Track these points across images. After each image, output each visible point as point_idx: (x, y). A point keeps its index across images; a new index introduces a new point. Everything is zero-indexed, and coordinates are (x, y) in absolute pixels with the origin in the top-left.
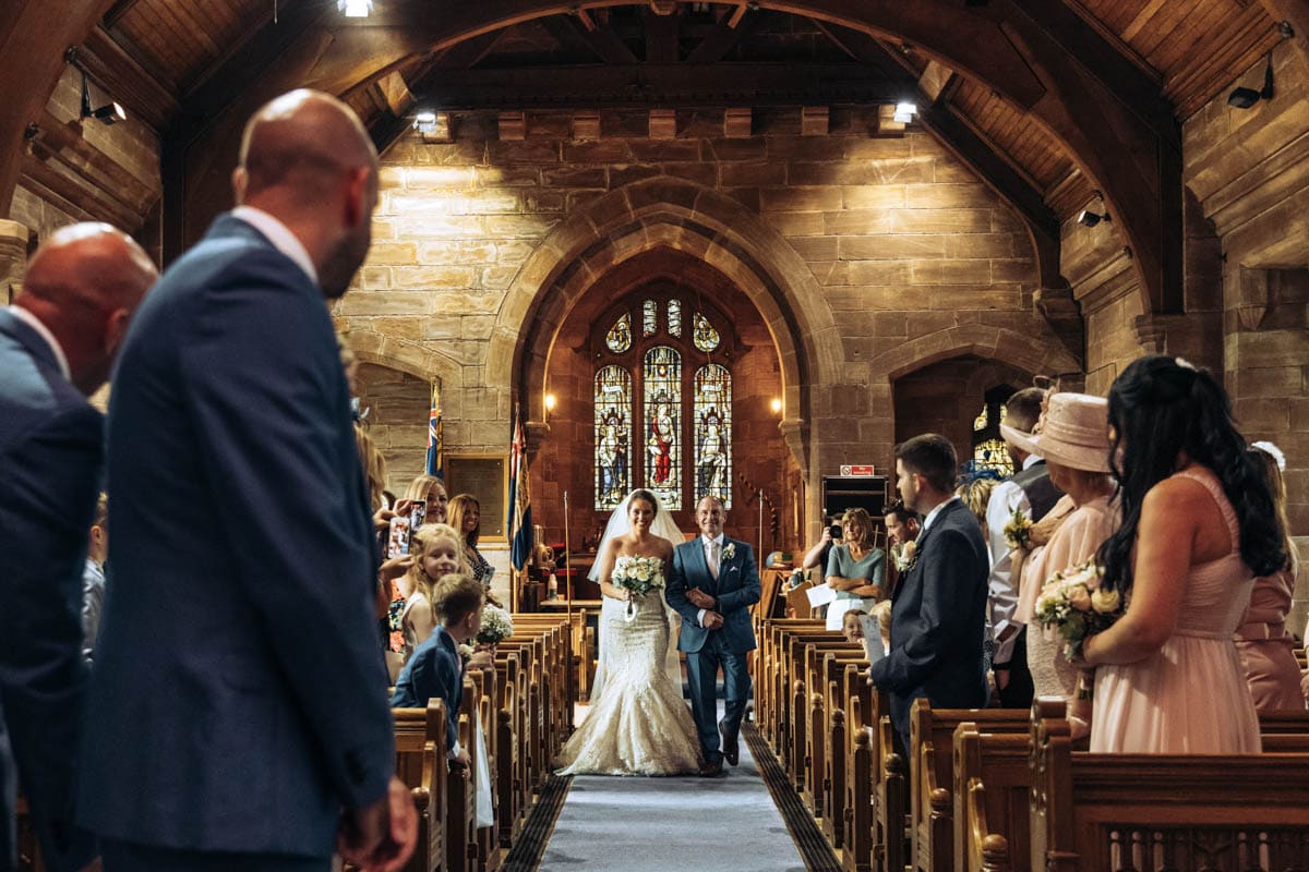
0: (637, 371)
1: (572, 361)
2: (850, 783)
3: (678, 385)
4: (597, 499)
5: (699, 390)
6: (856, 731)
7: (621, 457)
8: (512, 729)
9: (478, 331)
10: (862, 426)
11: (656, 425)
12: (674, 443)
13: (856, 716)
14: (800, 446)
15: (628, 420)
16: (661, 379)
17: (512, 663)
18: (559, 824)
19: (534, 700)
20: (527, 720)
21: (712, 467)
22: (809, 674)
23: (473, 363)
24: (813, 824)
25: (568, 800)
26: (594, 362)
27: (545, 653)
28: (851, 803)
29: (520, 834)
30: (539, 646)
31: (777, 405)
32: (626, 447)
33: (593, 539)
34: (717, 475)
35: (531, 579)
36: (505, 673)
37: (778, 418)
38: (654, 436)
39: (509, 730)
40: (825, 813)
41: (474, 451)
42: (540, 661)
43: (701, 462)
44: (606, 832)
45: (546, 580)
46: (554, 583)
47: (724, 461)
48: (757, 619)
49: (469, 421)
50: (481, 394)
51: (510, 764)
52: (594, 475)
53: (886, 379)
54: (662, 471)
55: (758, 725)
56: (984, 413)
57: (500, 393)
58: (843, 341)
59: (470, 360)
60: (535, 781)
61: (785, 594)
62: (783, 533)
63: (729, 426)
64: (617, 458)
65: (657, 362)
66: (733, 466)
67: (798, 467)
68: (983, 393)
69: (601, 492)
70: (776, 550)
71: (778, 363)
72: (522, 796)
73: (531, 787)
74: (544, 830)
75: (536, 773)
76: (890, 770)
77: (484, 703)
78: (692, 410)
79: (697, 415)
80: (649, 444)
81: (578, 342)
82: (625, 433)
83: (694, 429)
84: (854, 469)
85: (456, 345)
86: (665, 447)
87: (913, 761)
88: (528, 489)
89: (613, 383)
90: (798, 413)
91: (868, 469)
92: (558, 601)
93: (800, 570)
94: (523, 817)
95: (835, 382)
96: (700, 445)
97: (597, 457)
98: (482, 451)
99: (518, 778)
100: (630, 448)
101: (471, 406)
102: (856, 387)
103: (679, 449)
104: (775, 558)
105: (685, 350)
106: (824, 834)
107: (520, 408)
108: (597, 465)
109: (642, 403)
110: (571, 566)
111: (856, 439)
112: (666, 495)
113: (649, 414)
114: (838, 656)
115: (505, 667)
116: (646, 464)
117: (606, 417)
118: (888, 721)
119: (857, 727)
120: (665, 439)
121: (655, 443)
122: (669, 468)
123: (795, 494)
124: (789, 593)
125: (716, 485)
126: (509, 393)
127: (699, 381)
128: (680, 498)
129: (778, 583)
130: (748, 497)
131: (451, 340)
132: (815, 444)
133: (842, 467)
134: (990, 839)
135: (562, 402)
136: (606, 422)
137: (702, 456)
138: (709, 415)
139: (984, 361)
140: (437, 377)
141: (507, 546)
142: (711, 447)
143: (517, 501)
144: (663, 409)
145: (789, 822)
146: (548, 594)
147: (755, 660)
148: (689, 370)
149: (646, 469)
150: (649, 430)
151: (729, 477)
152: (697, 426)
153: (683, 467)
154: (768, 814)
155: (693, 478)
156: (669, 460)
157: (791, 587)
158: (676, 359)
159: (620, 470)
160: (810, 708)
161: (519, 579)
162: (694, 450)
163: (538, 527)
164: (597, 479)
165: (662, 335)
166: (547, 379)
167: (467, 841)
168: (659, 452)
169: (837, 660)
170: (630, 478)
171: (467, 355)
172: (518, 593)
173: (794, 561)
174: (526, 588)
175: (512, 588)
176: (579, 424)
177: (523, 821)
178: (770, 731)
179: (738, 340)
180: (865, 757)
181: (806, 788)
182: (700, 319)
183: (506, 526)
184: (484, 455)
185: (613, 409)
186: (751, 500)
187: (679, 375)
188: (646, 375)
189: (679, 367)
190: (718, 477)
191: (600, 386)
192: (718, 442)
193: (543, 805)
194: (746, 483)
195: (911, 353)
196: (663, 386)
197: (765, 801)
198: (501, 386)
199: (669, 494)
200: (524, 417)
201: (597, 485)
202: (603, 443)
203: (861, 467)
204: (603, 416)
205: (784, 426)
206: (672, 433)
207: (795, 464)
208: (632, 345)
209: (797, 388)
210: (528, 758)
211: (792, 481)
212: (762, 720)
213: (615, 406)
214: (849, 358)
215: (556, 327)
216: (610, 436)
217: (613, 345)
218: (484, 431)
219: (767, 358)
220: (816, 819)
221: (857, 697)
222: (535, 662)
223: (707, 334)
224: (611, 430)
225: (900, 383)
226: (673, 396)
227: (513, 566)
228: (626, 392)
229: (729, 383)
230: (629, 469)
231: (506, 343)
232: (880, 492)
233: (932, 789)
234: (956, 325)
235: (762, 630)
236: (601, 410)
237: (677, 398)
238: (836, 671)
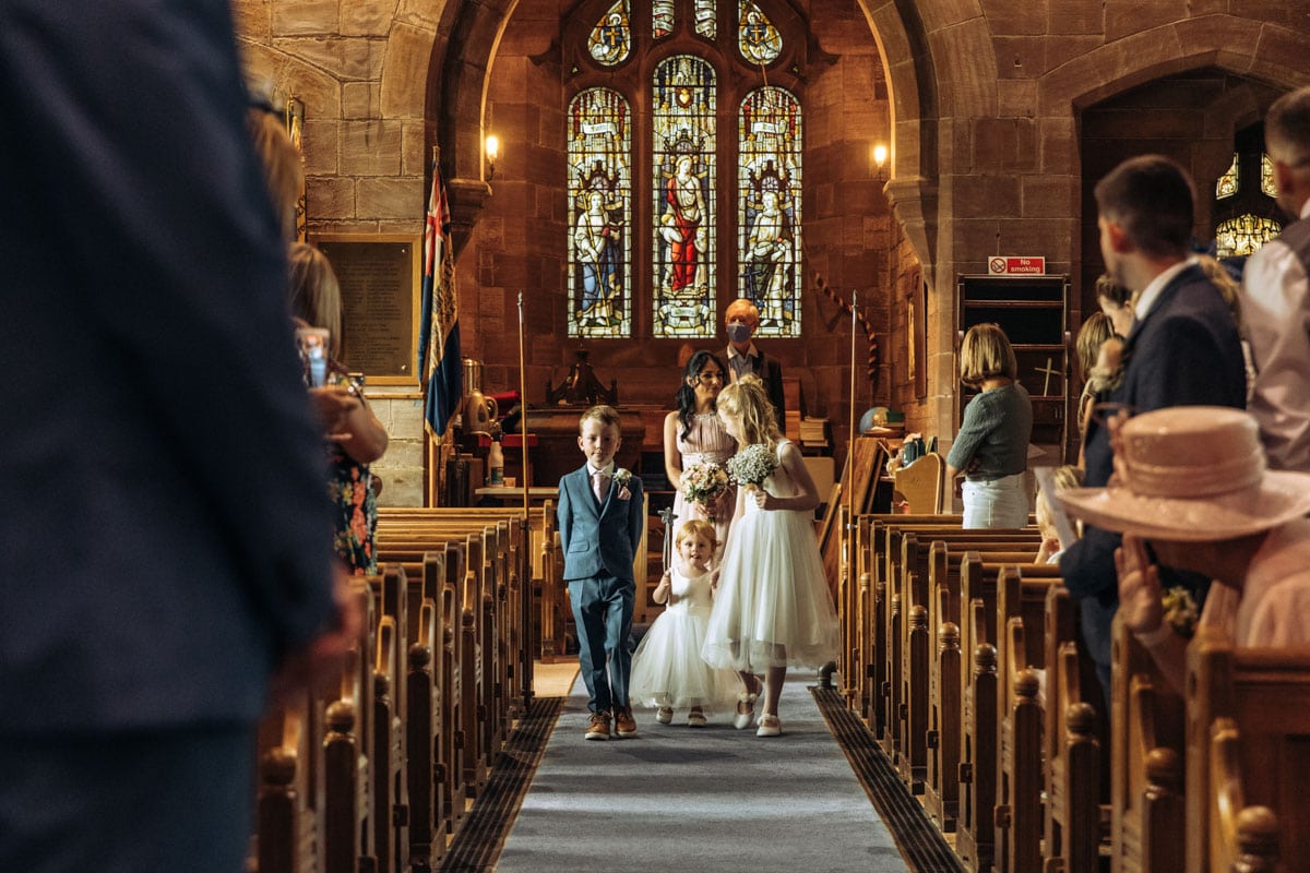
0: (640, 97)
1: (529, 80)
2: (1007, 764)
3: (711, 122)
4: (570, 318)
5: (748, 131)
6: (1017, 676)
7: (613, 246)
8: (432, 677)
9: (368, 22)
10: (1026, 189)
11: (673, 190)
12: (703, 222)
13: (1017, 652)
14: (920, 223)
15: (625, 183)
16: (682, 112)
17: (432, 567)
18: (510, 842)
19: (468, 636)
20: (457, 670)
21: (768, 264)
22: (935, 593)
23: (359, 74)
24: (941, 842)
25: (525, 806)
26: (567, 81)
27: (485, 563)
28: (1006, 799)
29: (444, 859)
30: (475, 547)
31: (881, 154)
32: (622, 227)
33: (565, 384)
34: (778, 278)
35: (458, 450)
36: (420, 584)
37: (883, 174)
38: (670, 210)
39: (427, 679)
40: (961, 823)
41: (361, 229)
42: (478, 574)
43: (750, 255)
44: (592, 853)
45: (485, 453)
46: (498, 457)
47: (788, 254)
48: (845, 514)
49: (352, 177)
50: (374, 130)
51: (429, 738)
52: (566, 277)
53: (1068, 108)
54: (684, 271)
55: (845, 692)
56: (1234, 168)
57: (405, 129)
58: (994, 40)
59: (353, 71)
60: (469, 776)
61: (892, 477)
62: (888, 376)
63: (797, 193)
64: (605, 247)
65: (675, 82)
66: (804, 263)
67: (916, 261)
68: (1231, 135)
69: (579, 307)
70: (875, 405)
71: (885, 85)
72: (447, 798)
73: (462, 785)
74: (485, 850)
75: (470, 763)
76: (1074, 729)
77: (386, 631)
78: (735, 167)
79: (744, 174)
80: (661, 224)
81: (540, 45)
82: (619, 205)
83: (738, 198)
84: (1012, 264)
85: (329, 46)
86: (689, 229)
87: (1117, 708)
88: (454, 295)
89: (600, 119)
90: (918, 168)
91: (1034, 263)
92: (506, 487)
93: (918, 436)
94: (449, 832)
95: (981, 114)
96: (748, 226)
97: (571, 246)
98: (375, 229)
99: (441, 762)
100: (627, 231)
101: (357, 151)
102: (1016, 121)
103: (712, 231)
104: (876, 418)
105: (723, 62)
106: (959, 857)
107: (442, 153)
108: (571, 259)
109: (650, 152)
110: (529, 431)
111: (1016, 212)
112: (690, 311)
113: (661, 171)
114: (986, 560)
115: (420, 575)
116: (656, 259)
117: (587, 177)
118: (1073, 652)
119: (1018, 668)
120: (689, 214)
121: (672, 222)
122: (695, 264)
123: (911, 307)
124: (898, 473)
125: (774, 295)
126: (421, 128)
127: (747, 116)
128: (713, 316)
129: (881, 458)
130: (830, 316)
131: (320, 37)
132: (945, 219)
133: (991, 259)
134: (1250, 815)
135: (510, 151)
136: (587, 186)
137: (752, 245)
138: (764, 174)
139: (1234, 80)
140: (297, 100)
141: (417, 392)
142: (767, 228)
143: (435, 316)
144: (684, 164)
145: (901, 840)
146: (488, 476)
147: (841, 582)
148: (730, 96)
149: (656, 267)
150: (661, 200)
151: (798, 280)
152: (743, 193)
153: (719, 262)
154: (866, 826)
155: (737, 282)
156: (695, 252)
157: (902, 466)
158: (708, 78)
159: (611, 267)
160: (937, 647)
161: (438, 449)
162: (738, 235)
163: (470, 362)
164: (571, 283)
165: (683, 36)
166: (487, 109)
167: (359, 852)
168: (678, 238)
169: (984, 565)
170: (627, 282)
171: (349, 62)
172: (437, 472)
173: (906, 424)
174: (451, 466)
175: (426, 465)
176: (540, 189)
177: (450, 838)
178: (865, 701)
179: (814, 47)
180: (1030, 717)
181: (928, 785)
182: (749, 9)
183: (416, 358)
184: (379, 237)
185: (599, 163)
186: (835, 321)
187: (713, 105)
188: (656, 105)
189: (713, 91)
190: (778, 281)
191: (577, 123)
192: (779, 222)
193: (482, 814)
194: (827, 292)
195: (1109, 65)
196: (685, 124)
197: (862, 807)
198: (407, 118)
199: (693, 310)
200: (447, 172)
201: (571, 294)
202: (582, 221)
203: (1024, 260)
204: (581, 175)
205: (891, 188)
206: (701, 205)
207: (911, 256)
208: (633, 52)
209: (916, 123)
210: (457, 733)
211: (906, 287)
212: (853, 684)
213: (601, 157)
214: (1005, 72)
215: (503, 15)
216: (594, 211)
217: (599, 51)
218: (378, 195)
219: (864, 76)
220: (945, 835)
221: (1020, 620)
222: (469, 574)
223: (761, 34)
224: (595, 199)
225: (1090, 115)
226: (701, 141)
227: (428, 427)
228: (621, 134)
229: (798, 120)
230: (627, 268)
231: (416, 42)
232: (1054, 303)
233: (1149, 750)
234: (1188, 17)
235: (854, 531)
236: (580, 162)
237: (710, 146)
238: (983, 582)
